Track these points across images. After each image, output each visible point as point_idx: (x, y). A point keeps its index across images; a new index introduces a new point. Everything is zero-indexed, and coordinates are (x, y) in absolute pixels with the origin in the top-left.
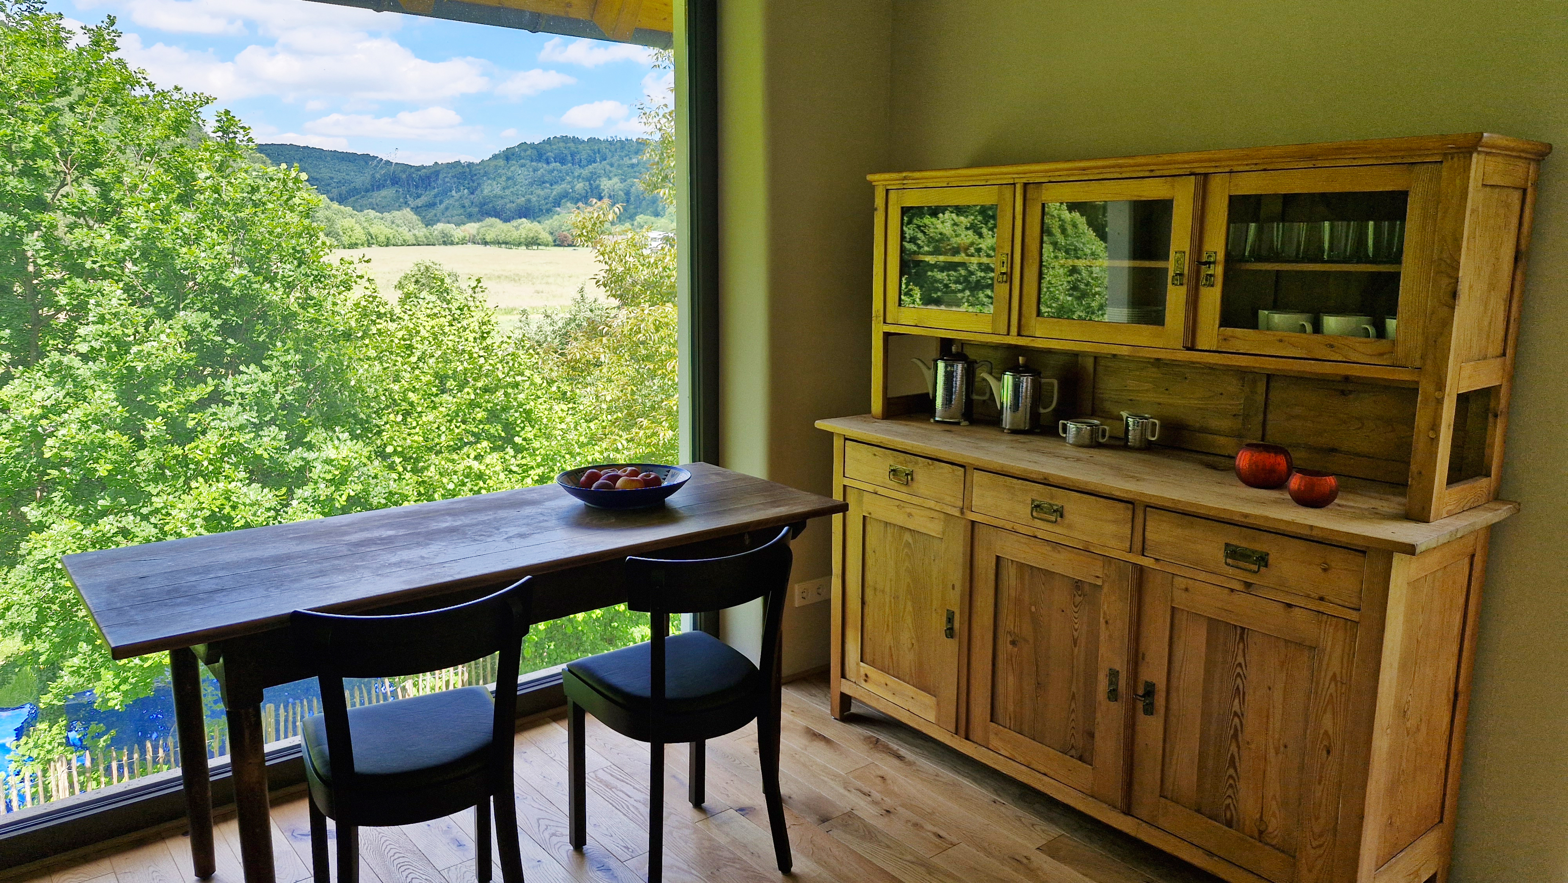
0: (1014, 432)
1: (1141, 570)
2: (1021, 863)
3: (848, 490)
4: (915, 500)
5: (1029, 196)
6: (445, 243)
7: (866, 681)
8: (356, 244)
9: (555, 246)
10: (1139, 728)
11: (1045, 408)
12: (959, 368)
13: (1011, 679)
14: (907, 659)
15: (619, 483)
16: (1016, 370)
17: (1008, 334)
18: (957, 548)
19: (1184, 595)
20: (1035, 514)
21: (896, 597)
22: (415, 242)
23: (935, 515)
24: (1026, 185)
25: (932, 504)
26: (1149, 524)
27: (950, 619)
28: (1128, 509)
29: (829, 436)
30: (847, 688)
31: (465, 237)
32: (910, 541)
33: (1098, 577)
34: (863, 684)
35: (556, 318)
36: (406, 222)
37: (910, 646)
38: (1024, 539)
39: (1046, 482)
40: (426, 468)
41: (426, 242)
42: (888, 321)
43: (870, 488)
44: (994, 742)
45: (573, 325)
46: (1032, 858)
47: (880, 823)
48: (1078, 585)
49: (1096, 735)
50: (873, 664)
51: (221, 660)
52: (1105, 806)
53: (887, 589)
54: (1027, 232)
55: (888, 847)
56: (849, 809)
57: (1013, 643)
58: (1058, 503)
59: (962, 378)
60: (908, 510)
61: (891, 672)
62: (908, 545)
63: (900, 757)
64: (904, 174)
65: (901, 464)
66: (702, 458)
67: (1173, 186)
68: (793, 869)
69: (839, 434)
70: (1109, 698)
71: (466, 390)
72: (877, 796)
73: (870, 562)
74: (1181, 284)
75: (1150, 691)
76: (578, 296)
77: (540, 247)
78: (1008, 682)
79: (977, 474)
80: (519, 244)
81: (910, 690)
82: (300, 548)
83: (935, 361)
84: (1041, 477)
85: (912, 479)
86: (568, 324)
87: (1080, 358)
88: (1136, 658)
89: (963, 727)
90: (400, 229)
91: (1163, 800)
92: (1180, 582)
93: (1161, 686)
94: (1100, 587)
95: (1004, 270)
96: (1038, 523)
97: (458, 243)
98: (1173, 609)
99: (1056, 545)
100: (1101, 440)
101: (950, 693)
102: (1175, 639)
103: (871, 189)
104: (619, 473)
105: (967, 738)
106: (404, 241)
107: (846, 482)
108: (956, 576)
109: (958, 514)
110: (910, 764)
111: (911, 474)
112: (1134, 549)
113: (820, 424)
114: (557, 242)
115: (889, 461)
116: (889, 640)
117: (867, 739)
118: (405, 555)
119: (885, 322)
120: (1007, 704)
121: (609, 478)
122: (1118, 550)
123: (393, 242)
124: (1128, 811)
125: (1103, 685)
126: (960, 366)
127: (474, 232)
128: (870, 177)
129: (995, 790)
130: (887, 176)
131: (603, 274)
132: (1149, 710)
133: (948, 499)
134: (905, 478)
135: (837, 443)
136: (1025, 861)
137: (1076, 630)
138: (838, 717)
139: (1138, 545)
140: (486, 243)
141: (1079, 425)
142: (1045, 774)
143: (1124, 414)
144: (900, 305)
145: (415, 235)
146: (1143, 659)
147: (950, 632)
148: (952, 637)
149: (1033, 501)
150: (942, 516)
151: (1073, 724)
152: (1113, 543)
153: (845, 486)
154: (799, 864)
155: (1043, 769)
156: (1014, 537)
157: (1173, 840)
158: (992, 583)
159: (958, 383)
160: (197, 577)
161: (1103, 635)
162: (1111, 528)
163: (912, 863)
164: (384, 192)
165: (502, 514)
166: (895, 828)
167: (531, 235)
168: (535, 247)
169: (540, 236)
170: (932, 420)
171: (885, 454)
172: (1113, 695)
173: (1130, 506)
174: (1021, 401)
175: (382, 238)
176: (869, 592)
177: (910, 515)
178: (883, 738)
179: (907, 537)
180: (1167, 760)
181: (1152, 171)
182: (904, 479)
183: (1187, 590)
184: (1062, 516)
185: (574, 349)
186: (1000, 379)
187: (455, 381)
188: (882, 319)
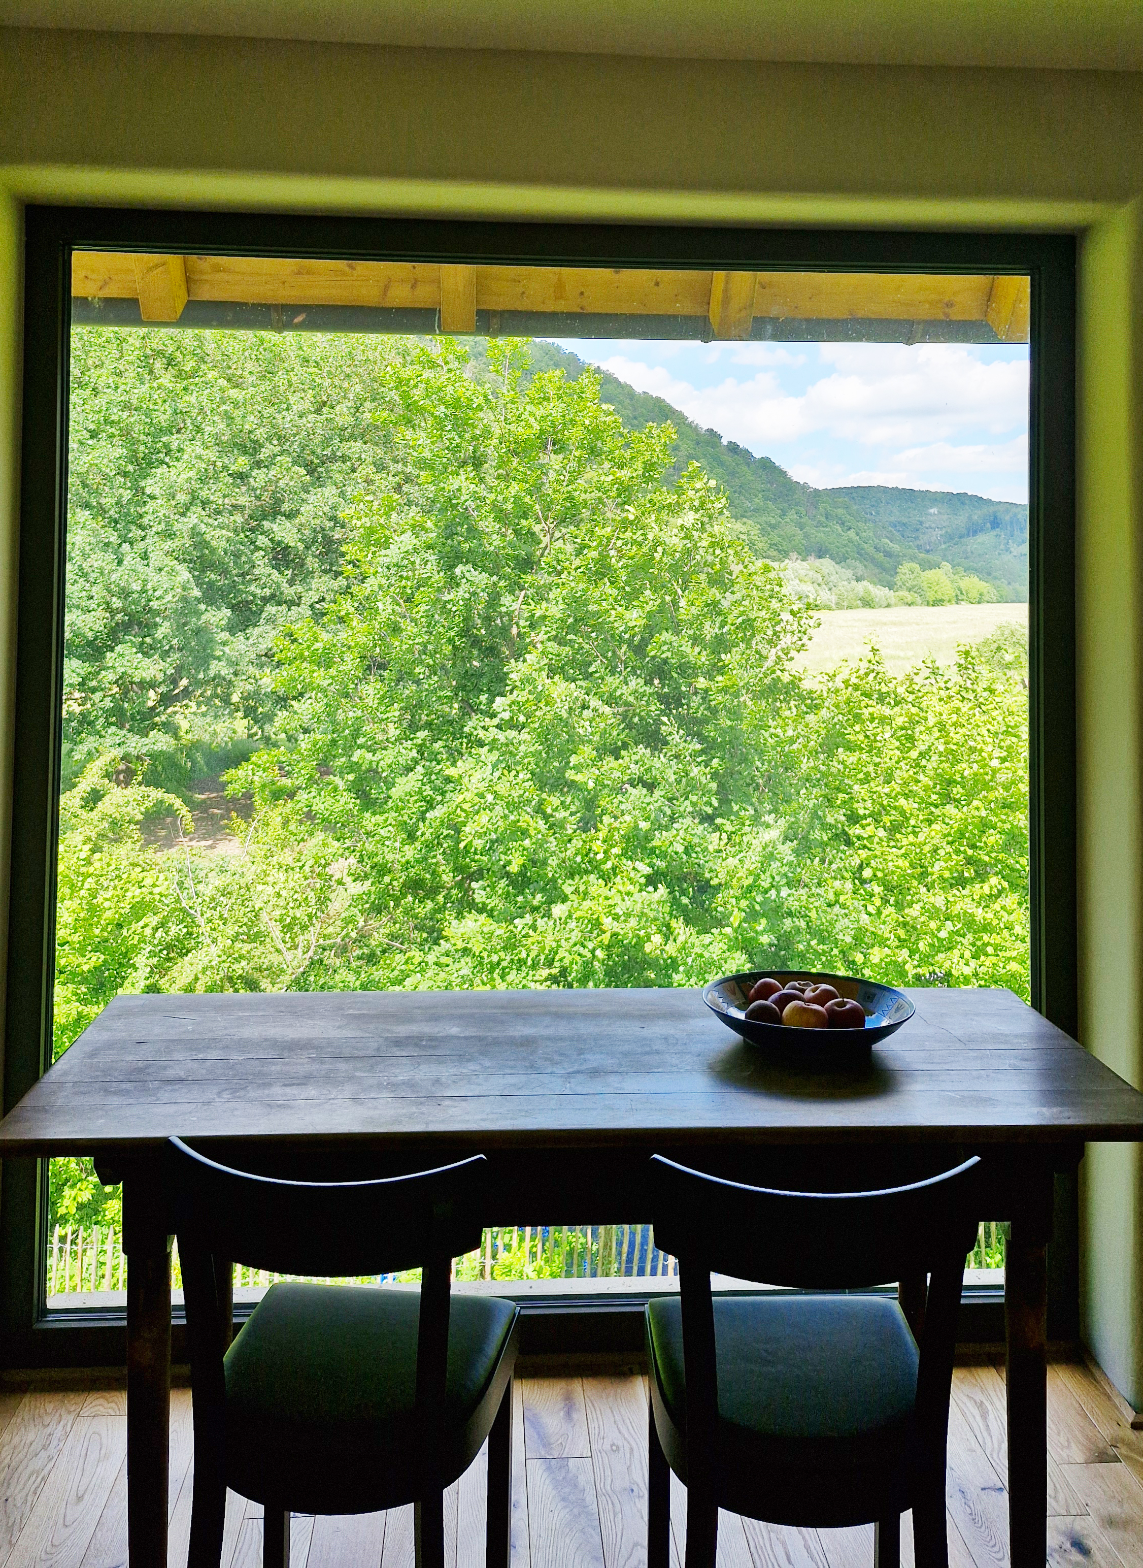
40: (910, 905)
71: (975, 803)
121: (780, 999)
160: (185, 1055)
164: (981, 538)
175: (974, 594)
187: (963, 788)
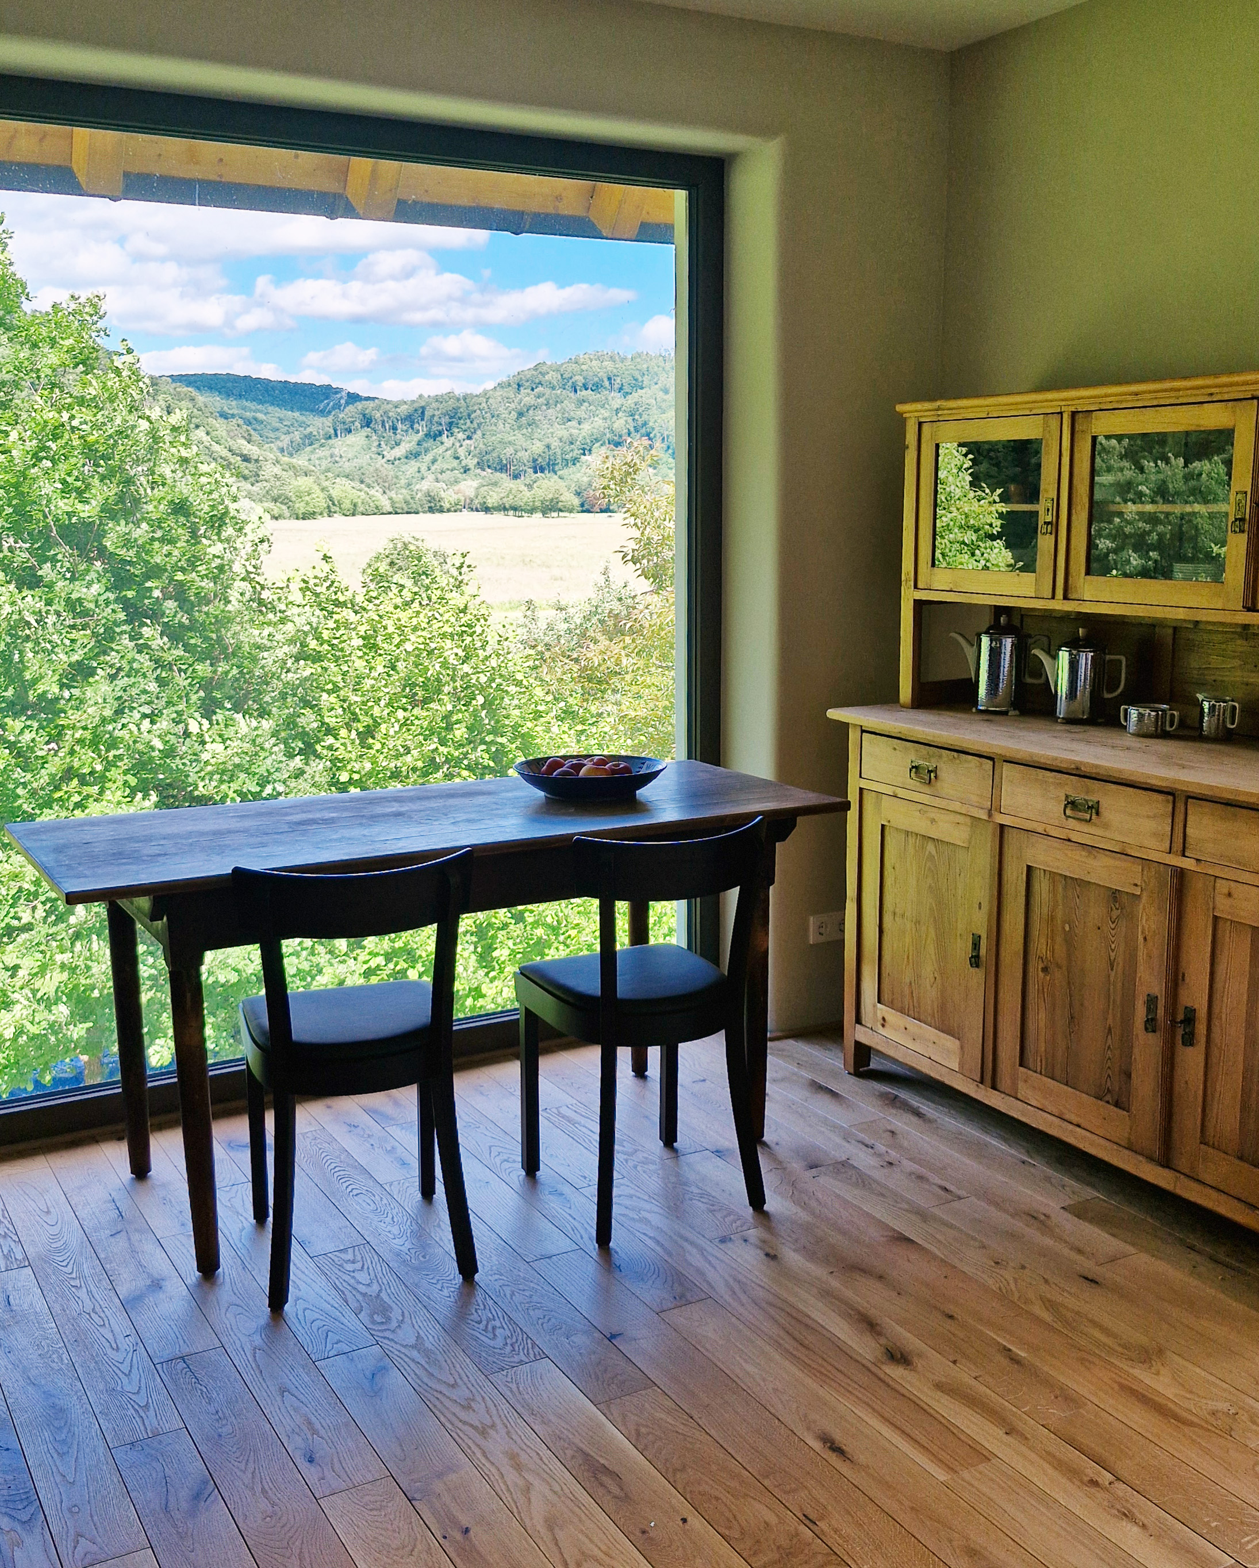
0: (1071, 721)
1: (1180, 874)
2: (1038, 1219)
3: (865, 792)
4: (937, 802)
5: (1077, 427)
6: (431, 510)
7: (883, 1026)
8: (314, 513)
9: (583, 511)
10: (1178, 1059)
11: (1110, 691)
12: (1008, 643)
13: (1042, 1015)
14: (930, 995)
15: (582, 773)
16: (1074, 644)
17: (1053, 598)
18: (984, 859)
19: (1228, 902)
20: (1068, 812)
21: (918, 922)
22: (391, 510)
23: (961, 819)
24: (1074, 414)
25: (956, 806)
26: (1191, 818)
27: (976, 945)
28: (1168, 801)
29: (843, 727)
30: (862, 1035)
31: (459, 501)
32: (934, 852)
33: (1136, 885)
34: (881, 1030)
35: (571, 611)
36: (380, 481)
37: (932, 980)
38: (1056, 844)
39: (1078, 773)
41: (406, 509)
42: (920, 585)
43: (889, 790)
44: (1023, 1091)
45: (594, 620)
46: (1052, 1215)
47: (878, 1174)
48: (1115, 895)
49: (1133, 1075)
50: (891, 1005)
51: (165, 919)
52: (1141, 1158)
53: (908, 914)
54: (1076, 471)
55: (883, 1195)
56: (844, 1159)
57: (1045, 970)
58: (1093, 798)
59: (1011, 656)
60: (932, 815)
61: (911, 1012)
62: (931, 857)
63: (918, 1114)
64: (938, 403)
65: (925, 759)
66: (698, 757)
67: (1234, 412)
68: (766, 1207)
69: (855, 725)
70: (1146, 1029)
72: (881, 1148)
73: (889, 881)
74: (1242, 531)
75: (1190, 1018)
76: (601, 580)
77: (561, 514)
78: (1039, 1019)
79: (1007, 767)
80: (532, 511)
81: (931, 1032)
82: (239, 825)
83: (979, 635)
84: (1073, 766)
85: (936, 777)
86: (586, 619)
87: (1157, 629)
88: (1175, 978)
89: (990, 1077)
90: (372, 492)
91: (1202, 1146)
92: (1222, 887)
93: (1202, 1013)
94: (1138, 897)
95: (1048, 519)
96: (1072, 823)
97: (449, 511)
98: (1216, 918)
99: (1091, 849)
100: (1168, 728)
101: (975, 1035)
102: (1218, 952)
103: (901, 421)
104: (585, 762)
105: (994, 1087)
106: (377, 508)
107: (863, 784)
108: (981, 891)
109: (985, 817)
110: (930, 1121)
111: (935, 770)
112: (1174, 849)
113: (833, 714)
114: (586, 507)
115: (912, 755)
116: (908, 977)
117: (883, 1096)
118: (346, 833)
119: (916, 587)
120: (1038, 1044)
121: (572, 766)
122: (1156, 850)
123: (361, 509)
124: (1166, 1162)
125: (1140, 1013)
126: (1009, 640)
127: (471, 493)
128: (899, 408)
129: (1028, 1152)
130: (918, 406)
131: (633, 545)
132: (1189, 1040)
133: (974, 799)
134: (926, 775)
135: (853, 736)
136: (1042, 1217)
137: (1113, 951)
138: (852, 1071)
139: (1178, 845)
140: (487, 510)
141: (1141, 710)
142: (1079, 1126)
143: (1200, 697)
144: (933, 565)
145: (390, 499)
146: (1183, 980)
147: (975, 961)
148: (977, 966)
149: (1067, 796)
150: (968, 820)
151: (1109, 1064)
152: (1152, 843)
153: (861, 789)
154: (771, 1204)
155: (1074, 1119)
156: (1046, 842)
157: (1214, 1194)
158: (1022, 900)
159: (1007, 666)
160: (140, 844)
161: (1141, 954)
162: (1150, 825)
163: (907, 1211)
164: (350, 439)
165: (451, 802)
166: (895, 1181)
167: (550, 496)
168: (555, 514)
169: (562, 498)
170: (974, 710)
171: (906, 748)
172: (1151, 1025)
173: (1170, 798)
174: (1080, 684)
175: (347, 505)
176: (887, 919)
177: (933, 821)
178: (904, 1095)
179: (930, 847)
180: (1209, 1098)
181: (1211, 394)
182: (927, 777)
183: (1230, 895)
184: (1097, 813)
185: (593, 655)
186: (1055, 657)
188: (912, 583)
